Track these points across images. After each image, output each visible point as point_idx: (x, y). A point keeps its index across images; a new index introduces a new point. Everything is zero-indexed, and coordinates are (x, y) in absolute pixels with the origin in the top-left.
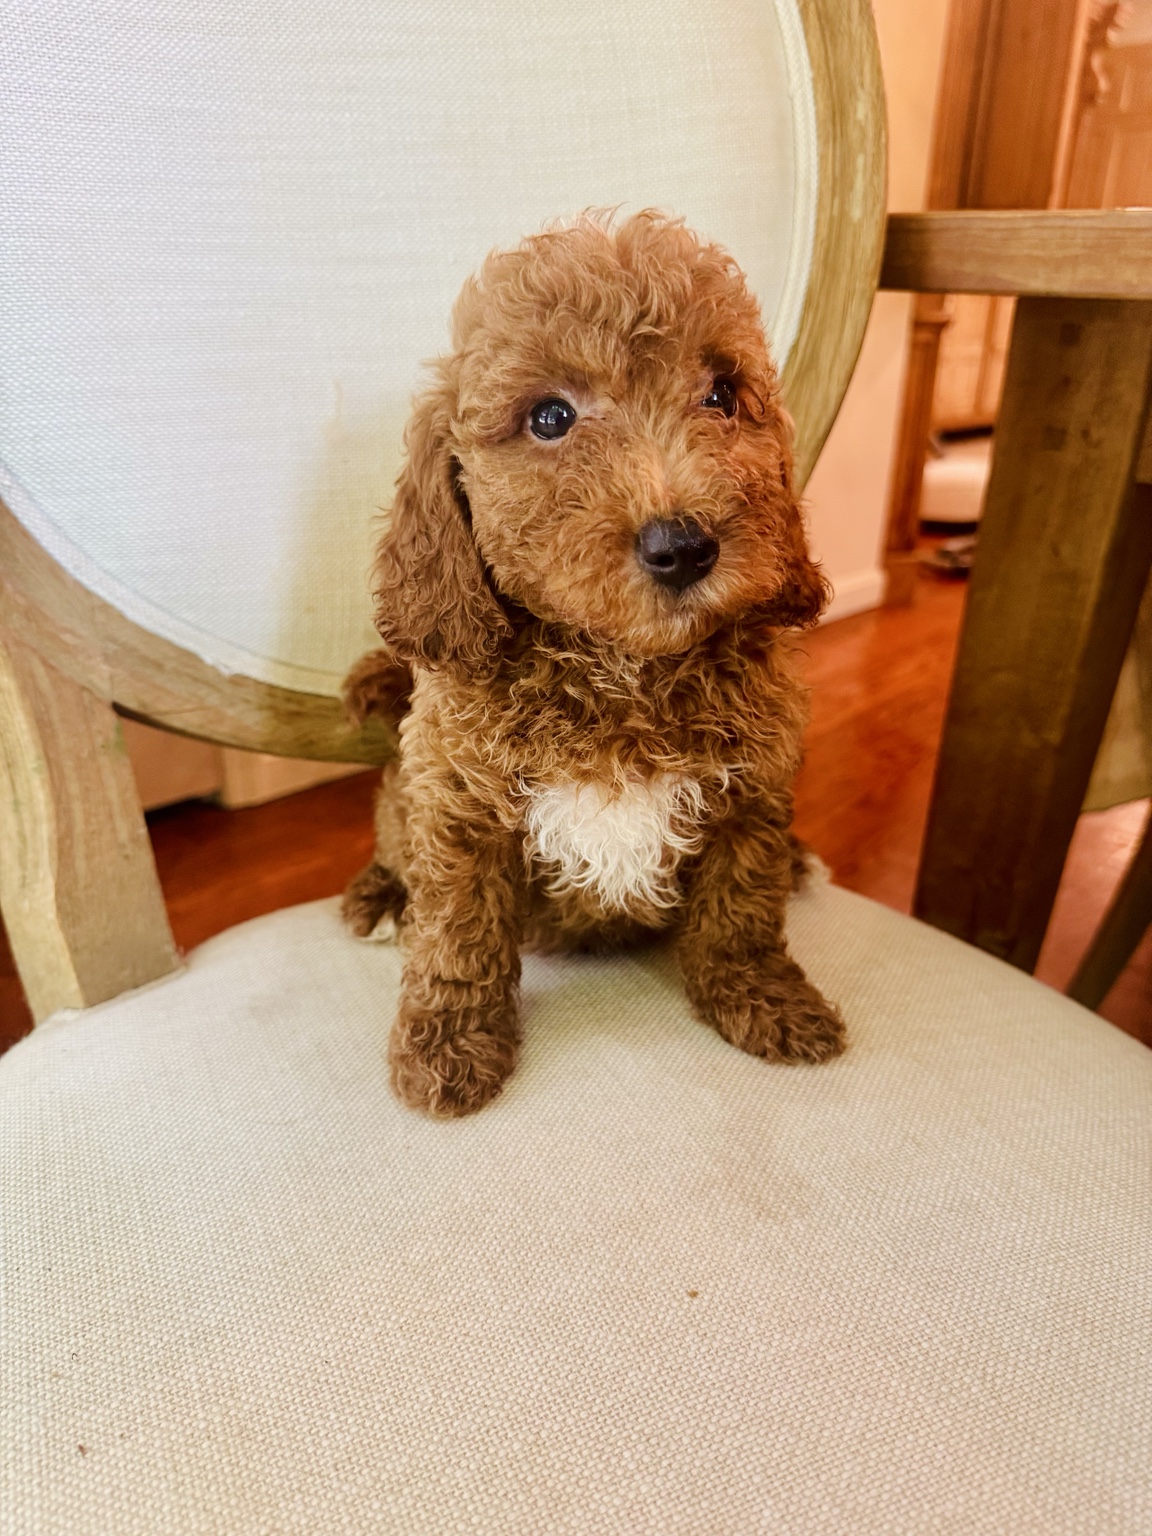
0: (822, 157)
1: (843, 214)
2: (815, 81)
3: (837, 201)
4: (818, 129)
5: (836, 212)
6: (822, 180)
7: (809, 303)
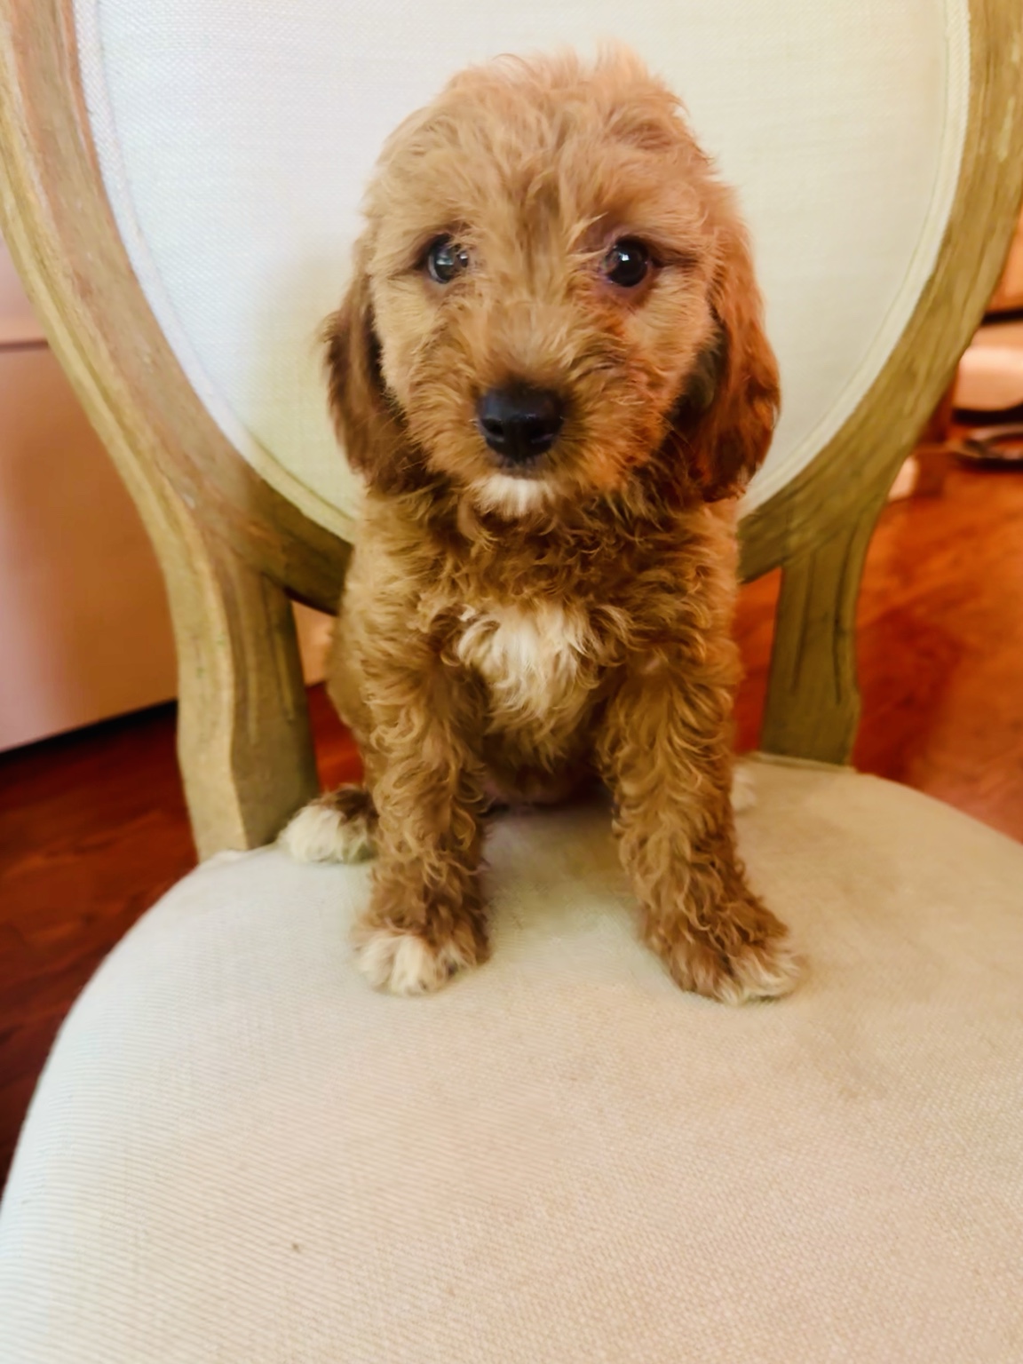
0: (973, 99)
1: (990, 152)
2: (972, 23)
3: (984, 143)
4: (972, 69)
5: (982, 151)
6: (972, 119)
7: (947, 241)
